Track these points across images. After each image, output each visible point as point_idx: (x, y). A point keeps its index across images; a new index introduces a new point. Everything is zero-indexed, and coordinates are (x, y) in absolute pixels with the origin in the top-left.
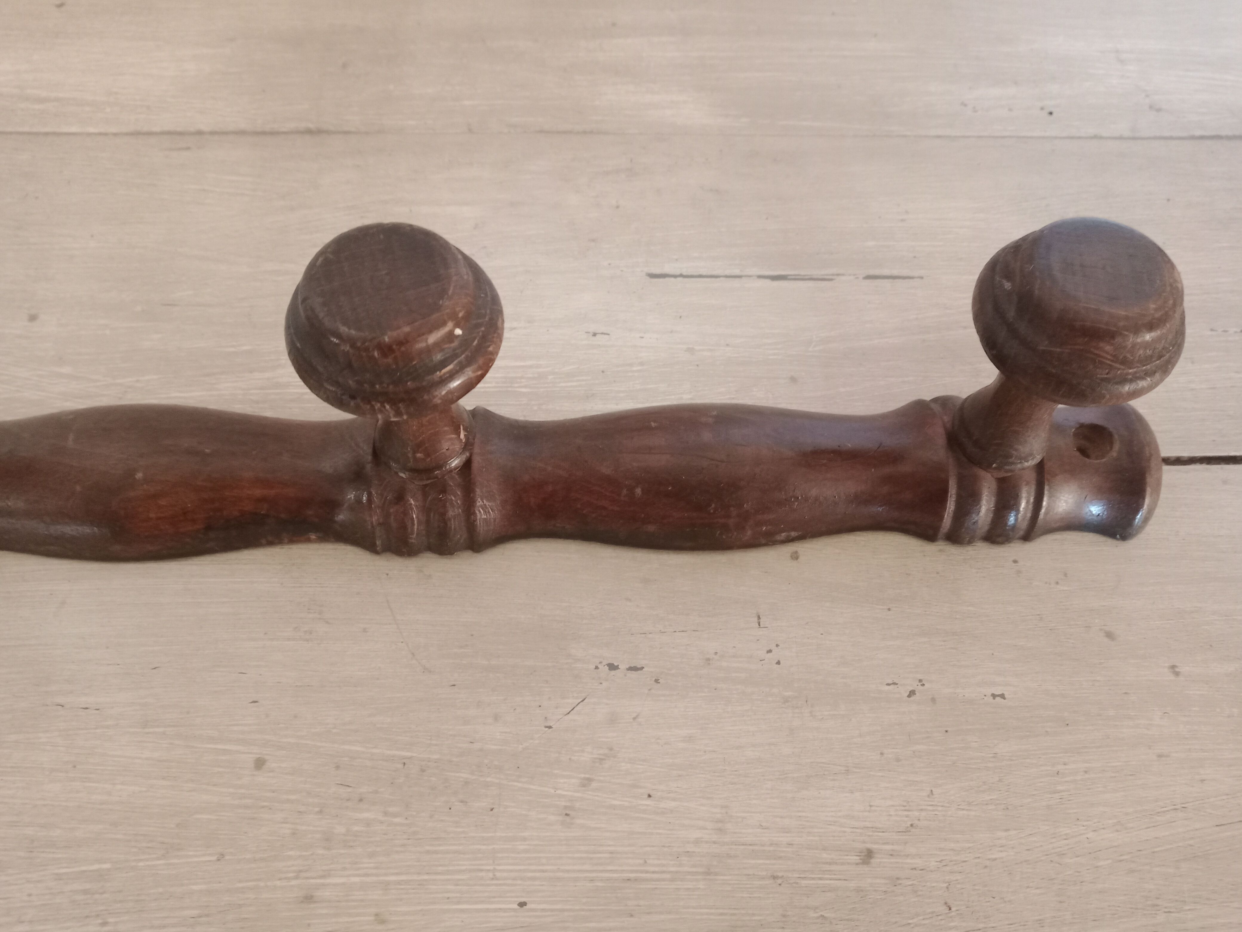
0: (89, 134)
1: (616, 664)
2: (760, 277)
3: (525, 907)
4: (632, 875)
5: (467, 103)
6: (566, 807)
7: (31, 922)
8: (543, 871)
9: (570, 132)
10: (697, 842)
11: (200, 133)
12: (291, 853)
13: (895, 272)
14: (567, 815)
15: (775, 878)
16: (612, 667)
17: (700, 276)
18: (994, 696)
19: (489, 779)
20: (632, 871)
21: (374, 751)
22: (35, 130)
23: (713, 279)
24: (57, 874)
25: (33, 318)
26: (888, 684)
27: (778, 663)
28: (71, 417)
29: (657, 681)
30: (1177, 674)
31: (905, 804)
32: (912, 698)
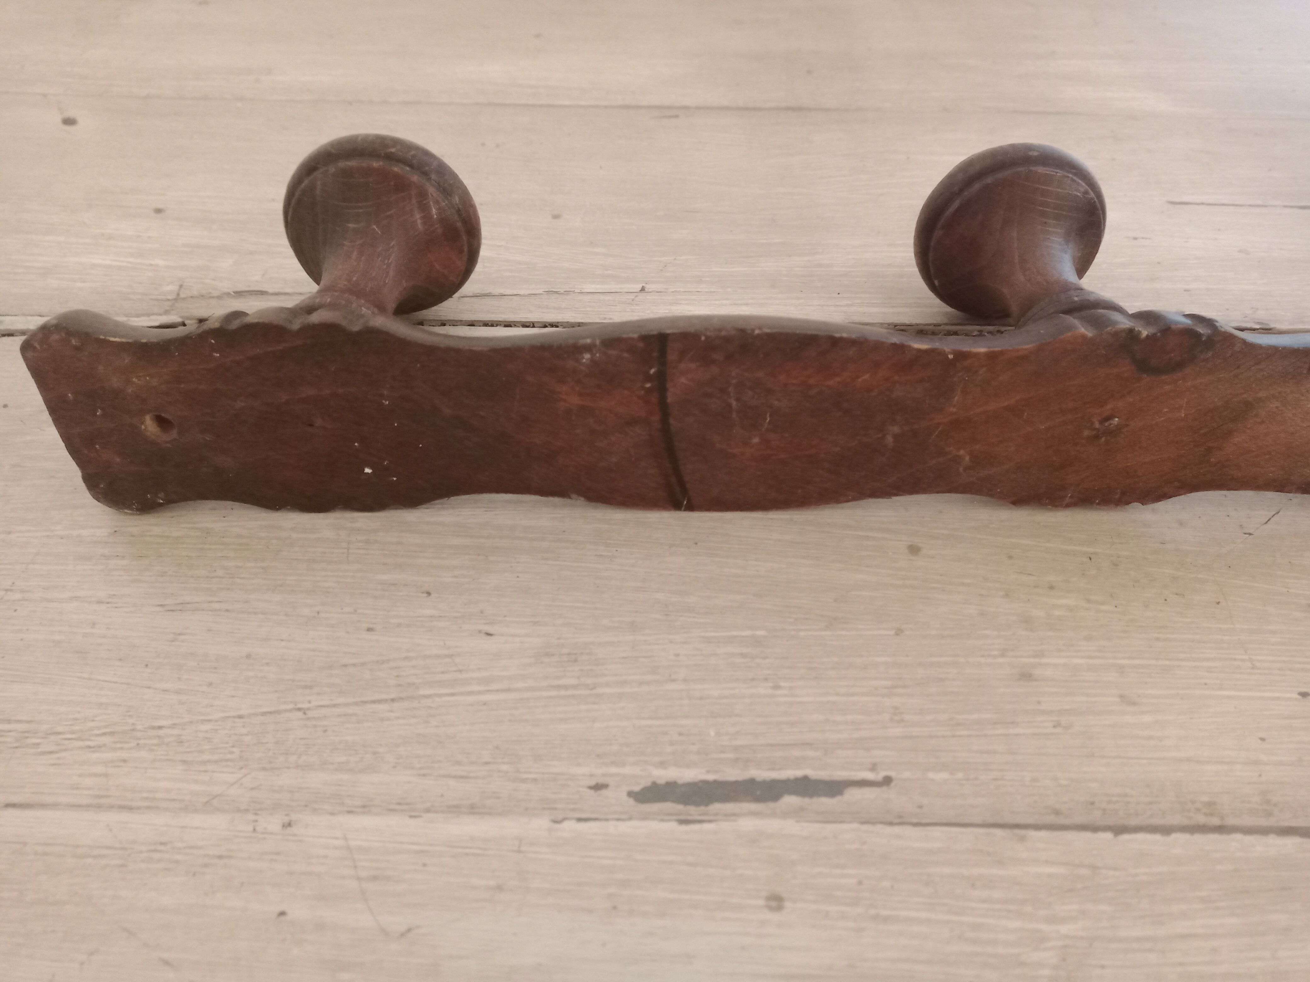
0: (581, 106)
2: (1286, 207)
7: (685, 680)
19: (1200, 576)
22: (530, 103)
23: (1237, 207)
24: (704, 637)
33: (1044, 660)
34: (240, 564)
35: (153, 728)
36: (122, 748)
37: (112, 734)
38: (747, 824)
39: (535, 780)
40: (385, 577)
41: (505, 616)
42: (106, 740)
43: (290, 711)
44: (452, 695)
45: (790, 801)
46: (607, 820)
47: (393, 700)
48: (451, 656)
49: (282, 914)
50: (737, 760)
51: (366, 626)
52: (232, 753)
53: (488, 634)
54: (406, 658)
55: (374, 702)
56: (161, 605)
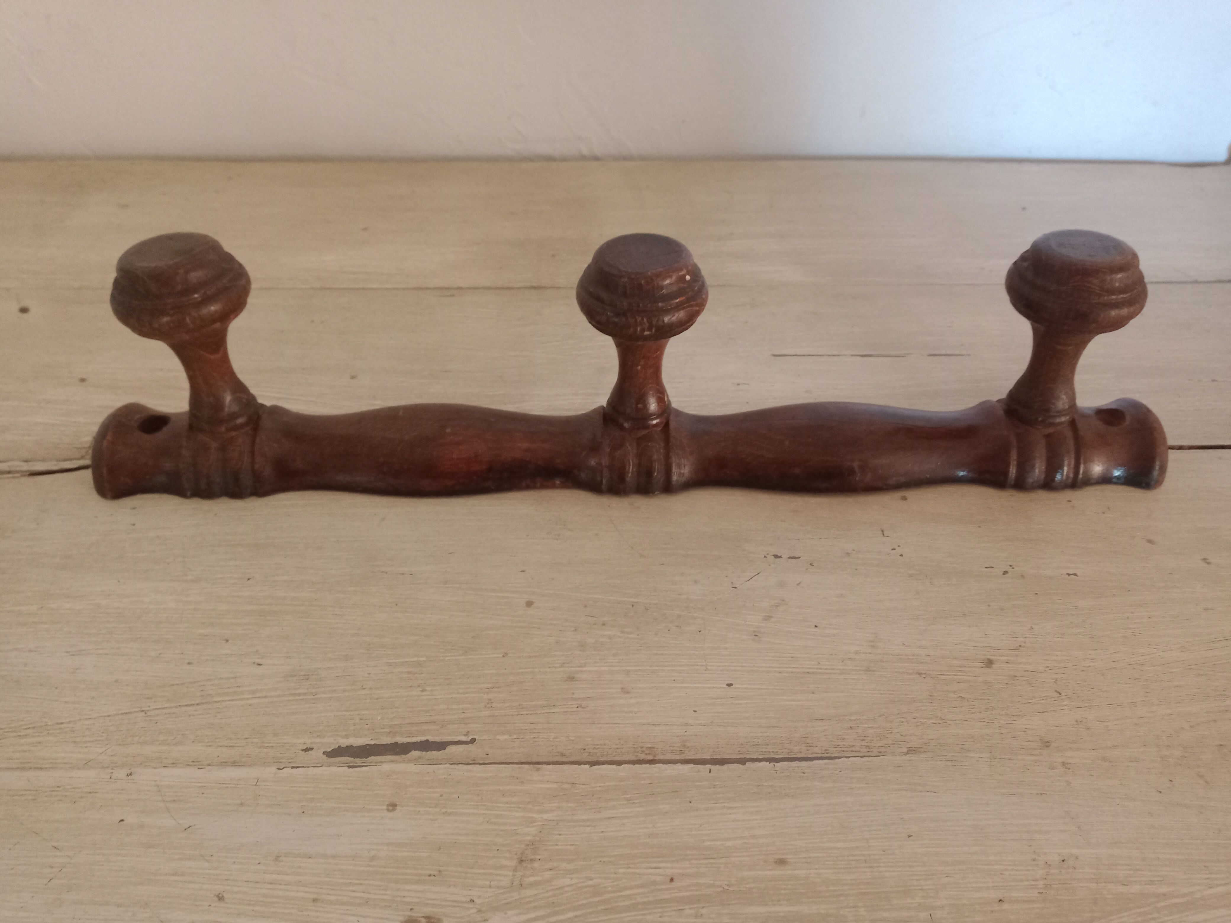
0: (387, 289)
1: (779, 555)
2: (852, 355)
3: (732, 686)
4: (811, 670)
6: (754, 631)
7: (371, 688)
8: (743, 667)
10: (857, 653)
11: (460, 288)
13: (949, 352)
14: (755, 635)
15: (920, 674)
16: (777, 557)
18: (1069, 575)
19: (695, 615)
20: (810, 668)
21: (611, 598)
22: (350, 287)
23: (819, 357)
24: (388, 663)
25: (354, 377)
26: (986, 568)
30: (1209, 563)
31: (1012, 634)
32: (1006, 575)
33: (585, 669)
34: (116, 626)
35: (57, 724)
36: (38, 736)
37: (33, 728)
38: (386, 767)
39: (272, 747)
40: (202, 631)
41: (271, 653)
42: (30, 731)
43: (137, 712)
44: (233, 700)
45: (415, 753)
46: (309, 767)
47: (197, 704)
48: (235, 678)
49: (122, 820)
50: (390, 732)
51: (187, 661)
52: (102, 736)
53: (260, 665)
54: (209, 680)
55: (186, 705)
56: (67, 652)
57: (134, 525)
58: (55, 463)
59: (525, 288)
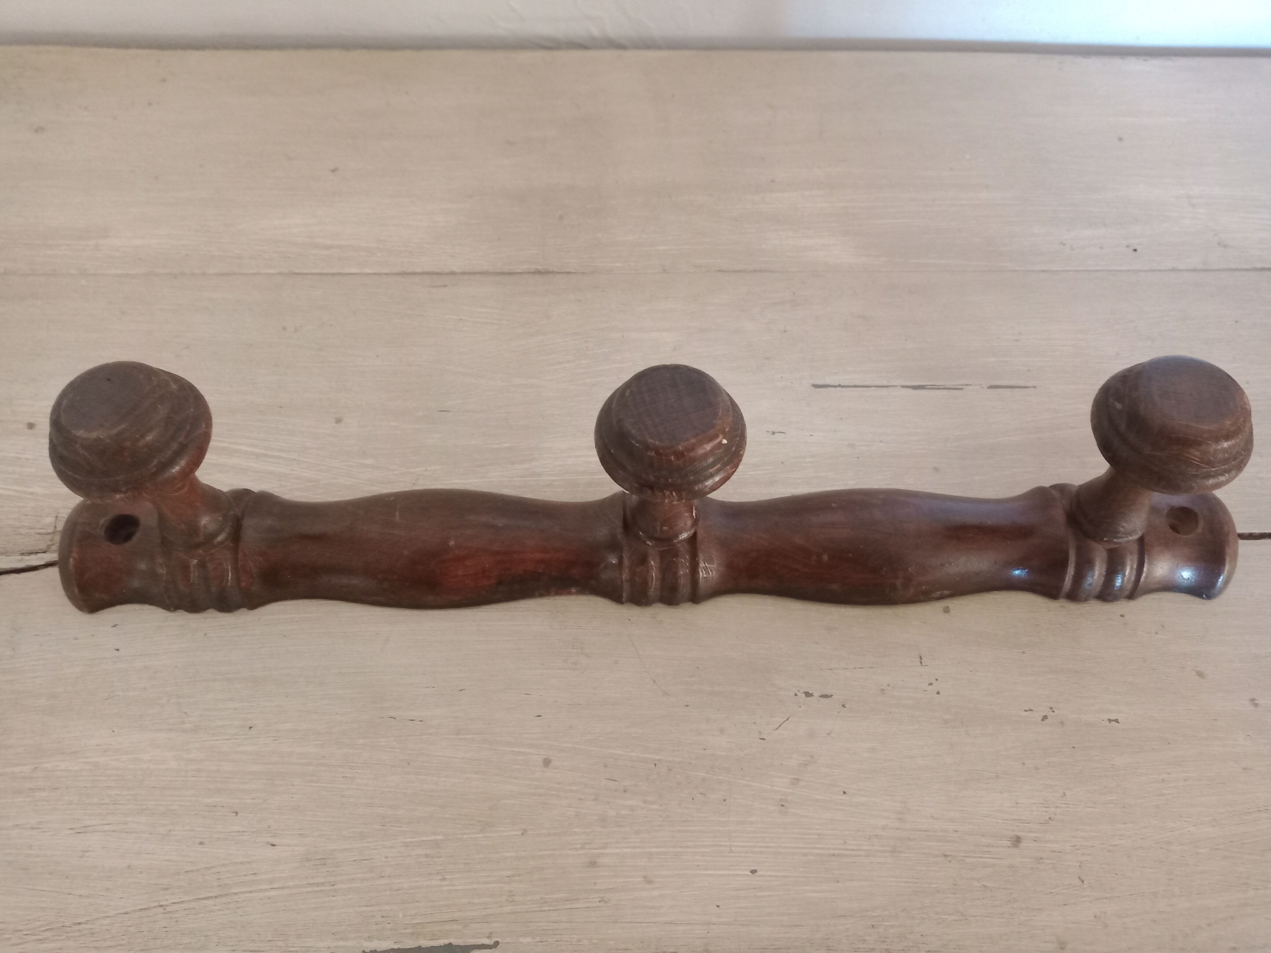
0: (367, 274)
1: (810, 692)
2: (903, 387)
3: (755, 873)
4: (836, 852)
5: (660, 248)
6: (781, 800)
7: (389, 876)
8: (768, 847)
9: (744, 271)
10: (884, 828)
11: (453, 273)
12: (576, 830)
13: (1013, 383)
14: (782, 805)
15: (946, 856)
16: (808, 694)
17: (855, 386)
18: (1110, 721)
19: (720, 778)
20: (836, 849)
21: (632, 754)
22: (325, 271)
23: (865, 389)
24: (405, 842)
25: (339, 421)
26: (1026, 711)
27: (938, 693)
28: (392, 498)
29: (843, 706)
30: (1256, 705)
31: (1043, 802)
32: (1046, 721)
33: (606, 851)
34: (119, 793)
35: (75, 924)
36: (58, 940)
37: (52, 929)
40: (209, 801)
41: (283, 830)
42: (47, 934)
44: (251, 892)
48: (249, 863)
50: (412, 934)
51: (198, 840)
52: (123, 939)
53: (273, 845)
54: (223, 865)
55: (205, 899)
56: (72, 829)
57: (118, 650)
58: (20, 557)
59: (529, 273)
